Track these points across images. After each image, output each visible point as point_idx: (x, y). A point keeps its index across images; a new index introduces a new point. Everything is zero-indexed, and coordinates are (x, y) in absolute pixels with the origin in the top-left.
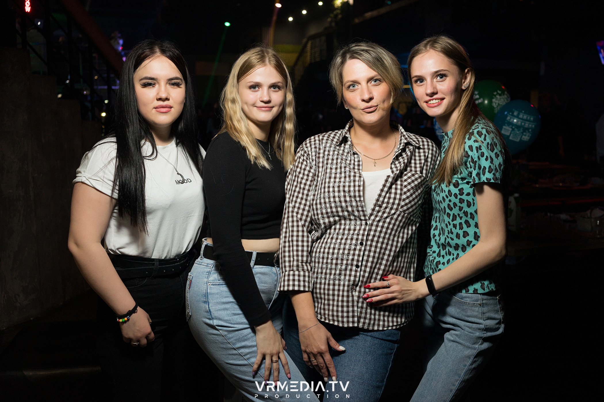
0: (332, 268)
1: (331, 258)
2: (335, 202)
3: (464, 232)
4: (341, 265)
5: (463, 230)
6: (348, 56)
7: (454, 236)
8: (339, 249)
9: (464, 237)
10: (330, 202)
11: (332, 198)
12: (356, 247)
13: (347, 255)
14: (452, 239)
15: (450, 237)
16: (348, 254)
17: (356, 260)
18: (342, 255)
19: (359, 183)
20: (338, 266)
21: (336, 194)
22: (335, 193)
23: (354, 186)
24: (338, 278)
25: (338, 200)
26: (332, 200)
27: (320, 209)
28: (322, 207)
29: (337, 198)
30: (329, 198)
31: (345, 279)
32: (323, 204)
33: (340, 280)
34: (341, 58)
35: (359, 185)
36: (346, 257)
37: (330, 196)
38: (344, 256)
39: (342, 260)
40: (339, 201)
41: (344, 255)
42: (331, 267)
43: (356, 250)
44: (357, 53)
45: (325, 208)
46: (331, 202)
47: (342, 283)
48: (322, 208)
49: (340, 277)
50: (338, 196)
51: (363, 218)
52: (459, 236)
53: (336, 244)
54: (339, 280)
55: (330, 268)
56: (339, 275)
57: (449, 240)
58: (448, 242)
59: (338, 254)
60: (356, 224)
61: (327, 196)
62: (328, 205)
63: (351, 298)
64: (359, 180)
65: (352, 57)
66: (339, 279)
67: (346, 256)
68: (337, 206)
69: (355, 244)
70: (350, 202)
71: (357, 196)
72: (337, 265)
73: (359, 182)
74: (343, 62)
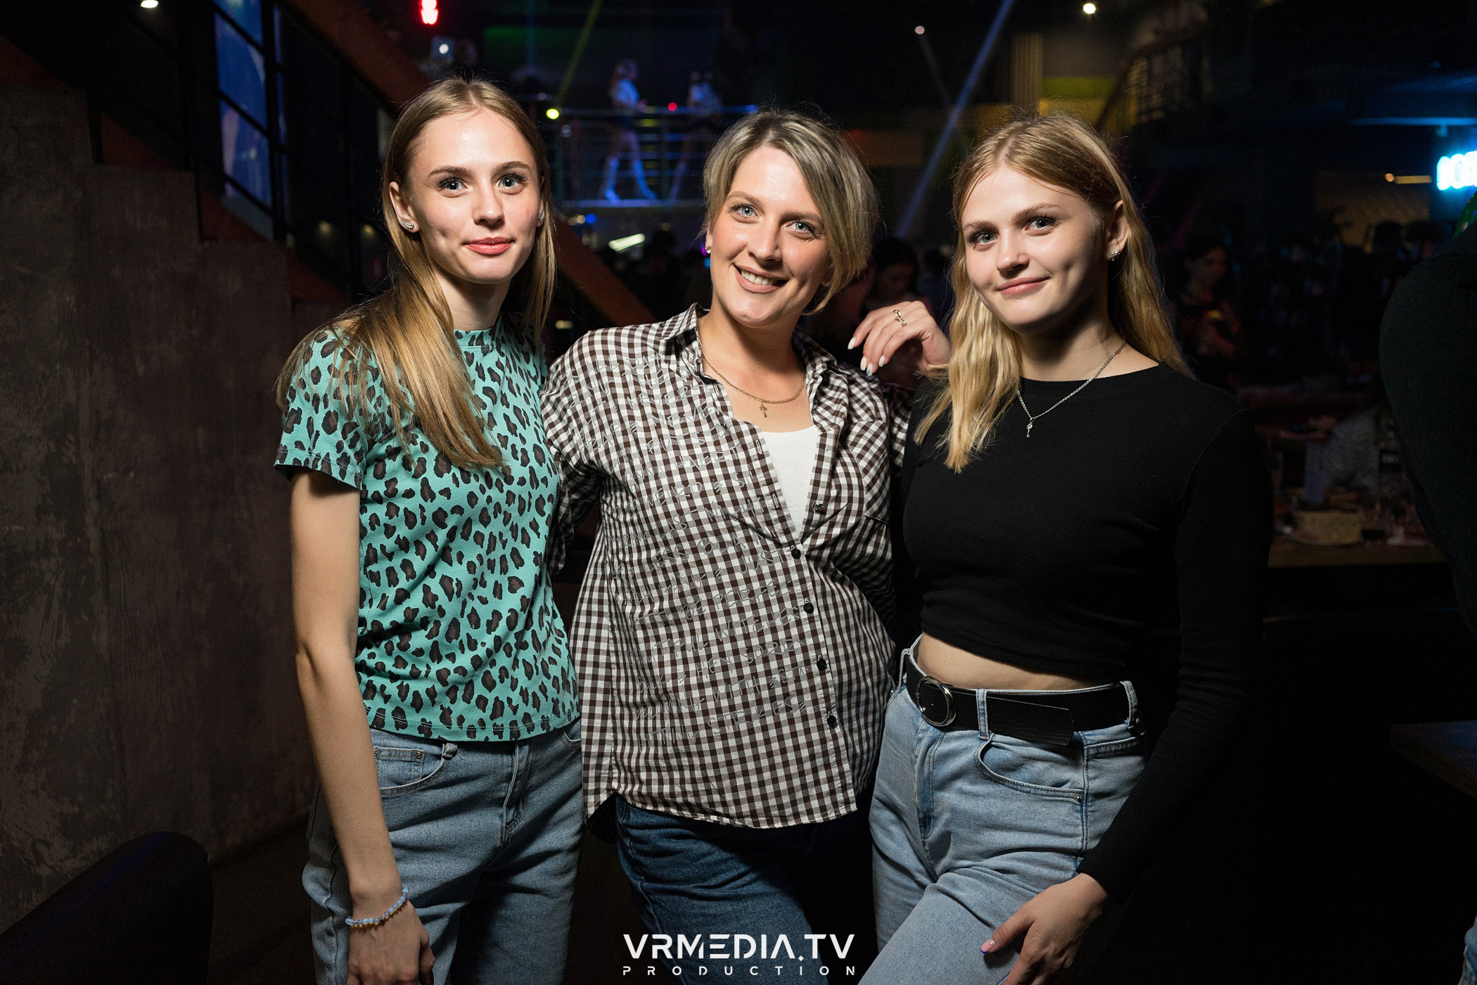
0: (759, 687)
1: (749, 661)
2: (708, 507)
3: (510, 579)
4: (781, 672)
5: (509, 574)
6: (771, 134)
7: (487, 592)
8: (761, 634)
9: (512, 590)
10: (693, 508)
11: (697, 498)
12: (799, 616)
13: (788, 642)
14: (484, 601)
15: (478, 597)
16: (787, 638)
17: (813, 647)
18: (775, 645)
19: (757, 450)
20: (773, 676)
21: (708, 486)
22: (702, 483)
23: (749, 460)
24: (783, 705)
25: (716, 501)
26: (698, 502)
27: (671, 528)
28: (675, 523)
29: (711, 495)
30: (690, 498)
31: (801, 702)
32: (676, 516)
33: (791, 709)
34: (751, 133)
35: (758, 454)
36: (786, 647)
37: (691, 494)
38: (782, 647)
39: (779, 658)
40: (719, 503)
41: (779, 645)
42: (756, 685)
43: (803, 623)
44: (792, 140)
45: (683, 526)
46: (695, 508)
47: (797, 714)
48: (673, 525)
49: (789, 702)
50: (715, 491)
51: (783, 539)
52: (501, 591)
53: (746, 625)
54: (788, 709)
55: (755, 688)
56: (785, 699)
57: (476, 604)
58: (473, 610)
59: (764, 648)
60: (772, 558)
61: (683, 493)
62: (689, 518)
63: (832, 743)
64: (754, 442)
65: (778, 144)
66: (786, 707)
67: (786, 645)
68: (713, 518)
69: (794, 610)
70: (747, 503)
71: (761, 484)
72: (771, 675)
73: (756, 446)
74: (750, 145)
